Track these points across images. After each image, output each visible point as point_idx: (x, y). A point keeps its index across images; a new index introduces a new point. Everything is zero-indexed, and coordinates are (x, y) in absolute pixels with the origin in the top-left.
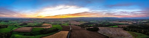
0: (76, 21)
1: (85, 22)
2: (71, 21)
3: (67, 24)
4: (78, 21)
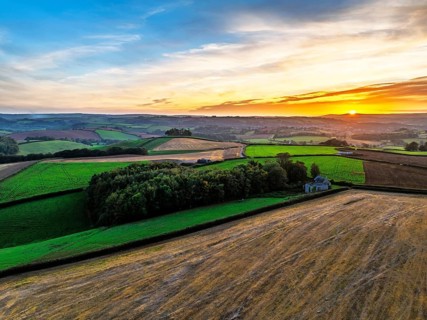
3: (411, 148)
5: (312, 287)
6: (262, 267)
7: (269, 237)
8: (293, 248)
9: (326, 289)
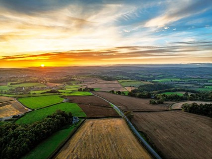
0: (103, 79)
1: (139, 83)
2: (81, 78)
3: (80, 90)
4: (109, 79)
5: (107, 152)
6: (94, 152)
7: (85, 144)
8: (95, 145)
9: (110, 151)
